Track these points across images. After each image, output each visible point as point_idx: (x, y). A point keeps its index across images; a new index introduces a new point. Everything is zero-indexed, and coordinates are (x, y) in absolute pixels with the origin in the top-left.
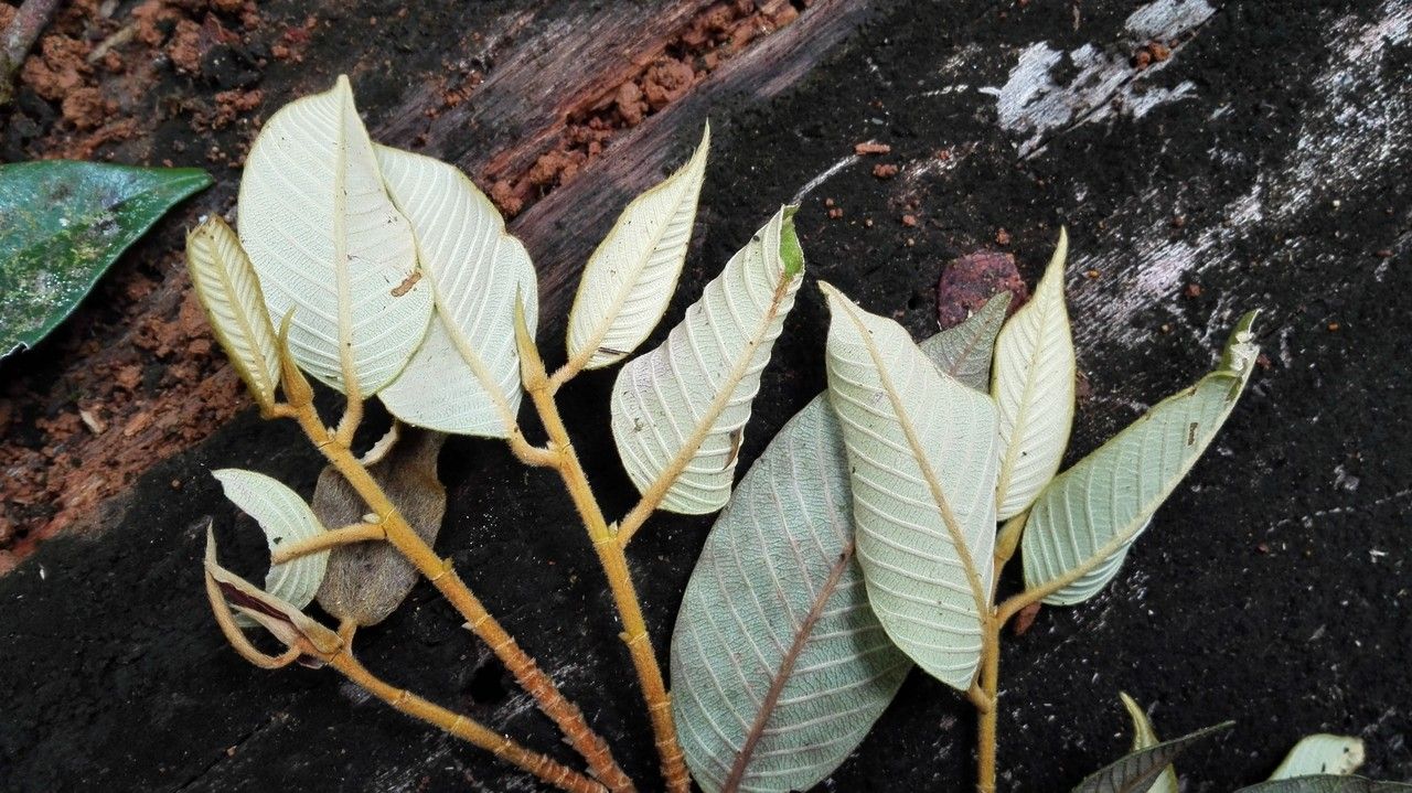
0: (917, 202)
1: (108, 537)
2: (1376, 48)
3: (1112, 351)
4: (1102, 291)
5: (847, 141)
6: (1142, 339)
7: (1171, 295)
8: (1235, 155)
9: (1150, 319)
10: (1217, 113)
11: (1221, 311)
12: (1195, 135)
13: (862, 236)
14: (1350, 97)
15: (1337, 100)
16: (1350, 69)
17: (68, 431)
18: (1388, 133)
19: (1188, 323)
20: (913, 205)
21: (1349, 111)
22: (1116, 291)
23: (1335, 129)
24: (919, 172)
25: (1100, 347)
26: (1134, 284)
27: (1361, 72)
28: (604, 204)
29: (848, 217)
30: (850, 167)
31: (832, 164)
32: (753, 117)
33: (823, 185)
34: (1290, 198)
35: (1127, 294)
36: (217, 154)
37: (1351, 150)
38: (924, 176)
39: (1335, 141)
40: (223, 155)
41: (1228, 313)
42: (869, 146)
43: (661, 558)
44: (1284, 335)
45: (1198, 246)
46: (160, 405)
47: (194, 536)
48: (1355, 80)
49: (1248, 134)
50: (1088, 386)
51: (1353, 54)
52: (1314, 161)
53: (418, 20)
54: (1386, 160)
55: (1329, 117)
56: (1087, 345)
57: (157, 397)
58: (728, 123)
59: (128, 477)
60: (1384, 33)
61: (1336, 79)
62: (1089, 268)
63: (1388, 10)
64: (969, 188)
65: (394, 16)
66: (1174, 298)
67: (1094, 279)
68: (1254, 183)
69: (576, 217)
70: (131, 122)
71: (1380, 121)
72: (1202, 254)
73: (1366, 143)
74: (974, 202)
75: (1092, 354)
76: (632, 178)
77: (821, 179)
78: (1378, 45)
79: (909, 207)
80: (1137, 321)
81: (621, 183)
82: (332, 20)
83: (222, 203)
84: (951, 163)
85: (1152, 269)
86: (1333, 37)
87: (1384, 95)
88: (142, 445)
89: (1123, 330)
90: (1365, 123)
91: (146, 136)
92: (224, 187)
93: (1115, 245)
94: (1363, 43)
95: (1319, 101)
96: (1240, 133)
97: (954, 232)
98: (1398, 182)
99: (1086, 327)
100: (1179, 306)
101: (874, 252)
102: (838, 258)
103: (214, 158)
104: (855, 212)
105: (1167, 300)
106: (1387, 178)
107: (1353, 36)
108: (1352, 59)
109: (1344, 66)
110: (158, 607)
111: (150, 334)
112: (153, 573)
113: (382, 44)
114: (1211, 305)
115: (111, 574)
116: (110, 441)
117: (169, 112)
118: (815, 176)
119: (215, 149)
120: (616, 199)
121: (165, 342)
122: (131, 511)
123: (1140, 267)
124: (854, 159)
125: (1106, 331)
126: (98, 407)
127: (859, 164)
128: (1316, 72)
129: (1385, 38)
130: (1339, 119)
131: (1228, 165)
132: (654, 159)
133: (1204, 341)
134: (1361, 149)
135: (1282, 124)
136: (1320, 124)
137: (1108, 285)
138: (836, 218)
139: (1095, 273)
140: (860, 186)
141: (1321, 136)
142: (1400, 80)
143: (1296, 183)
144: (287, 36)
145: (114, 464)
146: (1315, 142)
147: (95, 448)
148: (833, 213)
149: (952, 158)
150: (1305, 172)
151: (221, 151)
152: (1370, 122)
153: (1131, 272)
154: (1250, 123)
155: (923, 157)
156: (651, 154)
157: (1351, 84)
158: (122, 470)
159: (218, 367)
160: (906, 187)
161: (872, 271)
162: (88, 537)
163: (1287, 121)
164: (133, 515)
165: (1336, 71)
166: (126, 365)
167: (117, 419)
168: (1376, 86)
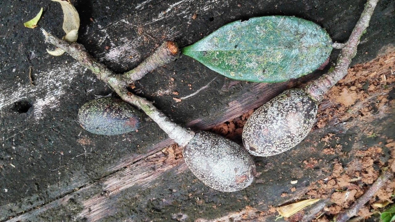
0: (170, 83)
1: (387, 44)
2: (47, 99)
3: (130, 37)
4: (130, 53)
5: (183, 103)
6: (122, 39)
7: (113, 48)
8: (89, 79)
9: (119, 43)
10: (91, 91)
11: (101, 42)
12: (98, 86)
13: (185, 78)
14: (57, 88)
15: (60, 88)
16: (55, 95)
17: (390, 77)
18: (49, 77)
19: (110, 40)
20: (171, 83)
21: (57, 85)
22: (126, 52)
23: (62, 81)
24: (167, 91)
25: (133, 39)
26: (121, 53)
27: (52, 93)
28: (246, 101)
29: (187, 84)
30: (183, 96)
31: (188, 98)
32: (204, 114)
33: (191, 93)
34: (78, 66)
35: (123, 51)
36: (337, 139)
37: (59, 75)
38: (166, 90)
39: (63, 78)
40: (336, 138)
41: (100, 41)
42: (178, 100)
43: (253, 7)
44: (87, 33)
45: (103, 59)
46: (366, 78)
47: (366, 39)
48: (54, 92)
49: (85, 84)
50: (138, 30)
51: (53, 98)
52: (69, 74)
53: (280, 160)
54: (51, 70)
55: (63, 84)
56: (136, 40)
57: (366, 80)
58: (210, 114)
59: (378, 60)
60: (44, 102)
61: (59, 93)
62: (131, 59)
63: (42, 107)
64: (156, 85)
65: (285, 163)
66: (112, 47)
67: (131, 56)
68: (86, 71)
69: (253, 99)
70: (357, 154)
71: (50, 81)
72: (103, 57)
73: (55, 76)
74: (156, 81)
75: (135, 37)
76: (237, 106)
77: (191, 95)
78: (46, 99)
79: (172, 83)
80: (123, 43)
81: (240, 106)
82: (300, 167)
83: (339, 126)
84: (159, 92)
85: (116, 55)
86: (57, 104)
87: (48, 87)
88: (373, 68)
89: (127, 42)
90: (54, 81)
91: (354, 149)
92: (337, 129)
93: (124, 63)
94: (50, 100)
95: (65, 88)
96: (87, 84)
97: (162, 74)
98: (49, 65)
99: (135, 45)
100: (111, 45)
101: (183, 74)
102: (192, 74)
103: (338, 138)
104: (185, 85)
105: (114, 47)
106: (52, 66)
107: (53, 103)
108: (54, 97)
109: (56, 96)
110: (378, 23)
111: (364, 96)
112: (378, 32)
113: (290, 156)
114: (103, 43)
115: (388, 34)
116: (381, 71)
117: (347, 154)
118: (192, 96)
119: (338, 140)
120: (242, 101)
121: (361, 94)
122: (380, 49)
123: (119, 56)
124: (182, 98)
125: (131, 43)
126: (381, 81)
127: (181, 96)
128: (64, 95)
129: (44, 100)
130: (61, 83)
131: (91, 77)
132: (230, 110)
133: (107, 35)
134: (57, 74)
135: (75, 84)
136: (66, 83)
137: (128, 54)
138: (190, 84)
139: (130, 57)
140: (182, 91)
141: (66, 80)
142: (43, 89)
143: (75, 70)
144: (313, 166)
145: (381, 65)
146: (68, 78)
147: (385, 71)
148: (190, 86)
149: (159, 93)
150: (72, 72)
151: (336, 139)
152: (53, 81)
153: (121, 56)
154: (83, 86)
155: (165, 95)
156: (231, 111)
157: (55, 91)
158: (379, 62)
159: (350, 83)
160: (171, 88)
161: (184, 69)
162: (392, 45)
163: (74, 85)
164: (379, 48)
165: (58, 95)
166: (372, 91)
167: (377, 77)
168: (49, 89)
